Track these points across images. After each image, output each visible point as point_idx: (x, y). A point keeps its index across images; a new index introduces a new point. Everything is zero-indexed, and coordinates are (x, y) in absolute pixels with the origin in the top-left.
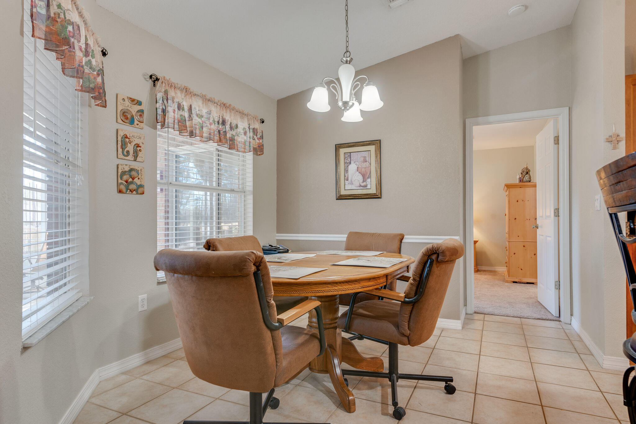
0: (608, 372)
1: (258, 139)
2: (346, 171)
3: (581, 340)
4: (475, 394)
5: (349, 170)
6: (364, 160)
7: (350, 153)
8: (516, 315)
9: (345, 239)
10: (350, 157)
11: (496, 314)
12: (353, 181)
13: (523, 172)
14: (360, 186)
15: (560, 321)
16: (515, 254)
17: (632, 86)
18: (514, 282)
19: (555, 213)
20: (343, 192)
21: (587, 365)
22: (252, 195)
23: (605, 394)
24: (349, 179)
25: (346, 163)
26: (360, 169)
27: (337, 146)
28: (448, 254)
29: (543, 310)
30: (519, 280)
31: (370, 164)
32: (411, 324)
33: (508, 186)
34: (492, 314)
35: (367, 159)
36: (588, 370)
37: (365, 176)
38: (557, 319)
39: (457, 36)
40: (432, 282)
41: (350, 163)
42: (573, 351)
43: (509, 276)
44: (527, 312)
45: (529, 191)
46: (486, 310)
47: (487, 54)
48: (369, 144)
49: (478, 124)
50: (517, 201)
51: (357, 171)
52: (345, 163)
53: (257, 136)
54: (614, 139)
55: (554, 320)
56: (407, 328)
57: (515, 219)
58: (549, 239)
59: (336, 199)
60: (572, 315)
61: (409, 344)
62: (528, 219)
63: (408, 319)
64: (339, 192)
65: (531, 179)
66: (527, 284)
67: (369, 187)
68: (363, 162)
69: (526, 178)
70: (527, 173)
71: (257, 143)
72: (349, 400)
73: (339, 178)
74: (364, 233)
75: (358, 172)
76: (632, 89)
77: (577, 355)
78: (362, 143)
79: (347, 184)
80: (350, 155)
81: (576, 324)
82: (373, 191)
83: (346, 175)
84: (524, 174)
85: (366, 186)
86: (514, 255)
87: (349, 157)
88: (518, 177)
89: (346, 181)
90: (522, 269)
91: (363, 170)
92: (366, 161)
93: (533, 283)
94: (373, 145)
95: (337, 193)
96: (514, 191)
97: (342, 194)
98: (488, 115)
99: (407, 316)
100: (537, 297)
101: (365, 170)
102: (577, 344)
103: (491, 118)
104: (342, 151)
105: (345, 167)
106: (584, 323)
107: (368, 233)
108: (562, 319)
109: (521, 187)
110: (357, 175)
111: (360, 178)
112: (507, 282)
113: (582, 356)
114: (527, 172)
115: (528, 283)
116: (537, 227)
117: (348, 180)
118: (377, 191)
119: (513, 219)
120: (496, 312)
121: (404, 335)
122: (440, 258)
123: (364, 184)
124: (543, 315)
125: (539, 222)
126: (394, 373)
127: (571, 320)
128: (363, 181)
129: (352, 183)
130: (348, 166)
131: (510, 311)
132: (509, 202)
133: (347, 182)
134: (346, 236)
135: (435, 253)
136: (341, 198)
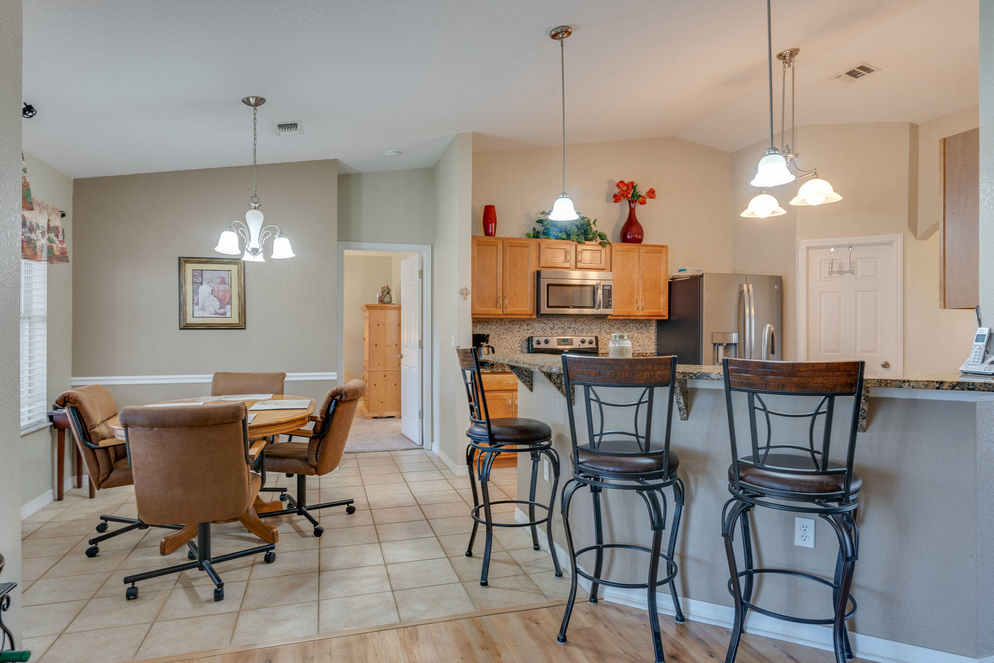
0: (459, 477)
1: (60, 243)
2: (195, 292)
3: (440, 460)
4: (371, 510)
5: (199, 292)
6: (222, 281)
7: (202, 270)
8: (385, 449)
9: (211, 381)
10: (202, 276)
11: (366, 451)
12: (205, 306)
13: (384, 291)
14: (216, 313)
15: (423, 449)
16: (375, 385)
17: (476, 246)
18: (374, 418)
19: (419, 344)
20: (190, 320)
21: (446, 476)
22: (46, 323)
23: (458, 491)
24: (200, 304)
25: (195, 283)
26: (215, 293)
27: (181, 259)
28: (349, 394)
29: (408, 441)
30: (380, 415)
31: (231, 287)
32: (318, 456)
33: (369, 307)
34: (362, 452)
35: (226, 280)
36: (446, 479)
37: (224, 302)
38: (420, 447)
39: (335, 160)
40: (336, 419)
41: (202, 283)
42: (435, 469)
43: (369, 412)
44: (395, 445)
45: (391, 314)
46: (355, 449)
47: (359, 175)
48: (230, 263)
49: (349, 248)
50: (378, 325)
51: (212, 294)
52: (193, 283)
53: (58, 238)
54: (464, 292)
55: (418, 449)
56: (314, 460)
57: (376, 345)
58: (413, 369)
59: (178, 329)
60: (432, 441)
61: (317, 473)
62: (389, 345)
63: (315, 452)
64: (185, 319)
65: (391, 300)
66: (387, 419)
67: (228, 315)
68: (221, 284)
69: (387, 299)
70: (388, 293)
71: (59, 249)
72: (273, 533)
73: (185, 301)
74: (235, 373)
75: (212, 296)
76: (476, 248)
77: (438, 471)
78: (219, 260)
79: (195, 309)
80: (202, 274)
81: (436, 448)
82: (235, 320)
83: (196, 298)
84: (385, 293)
85: (225, 314)
86: (374, 387)
87: (200, 276)
88: (378, 296)
89: (194, 306)
90: (382, 402)
91: (220, 293)
92: (225, 283)
93: (393, 417)
94: (235, 264)
95: (182, 320)
96: (375, 312)
97: (188, 322)
98: (359, 241)
99: (315, 450)
100: (400, 430)
101: (223, 294)
102: (437, 464)
103: (364, 245)
104: (189, 268)
105: (193, 288)
106: (442, 447)
107: (241, 373)
108: (424, 446)
109: (382, 309)
110: (211, 300)
111: (217, 303)
112: (367, 418)
113: (441, 471)
114: (387, 291)
115: (388, 417)
116: (402, 357)
117: (198, 305)
118: (240, 321)
119: (374, 345)
120: (366, 449)
121: (312, 466)
122: (344, 398)
123: (222, 311)
124: (408, 445)
125: (403, 352)
126: (302, 507)
127: (432, 446)
128: (221, 308)
129: (203, 309)
130: (197, 287)
131: (378, 447)
132: (370, 325)
133: (197, 307)
134: (212, 376)
135: (338, 394)
136: (187, 327)
